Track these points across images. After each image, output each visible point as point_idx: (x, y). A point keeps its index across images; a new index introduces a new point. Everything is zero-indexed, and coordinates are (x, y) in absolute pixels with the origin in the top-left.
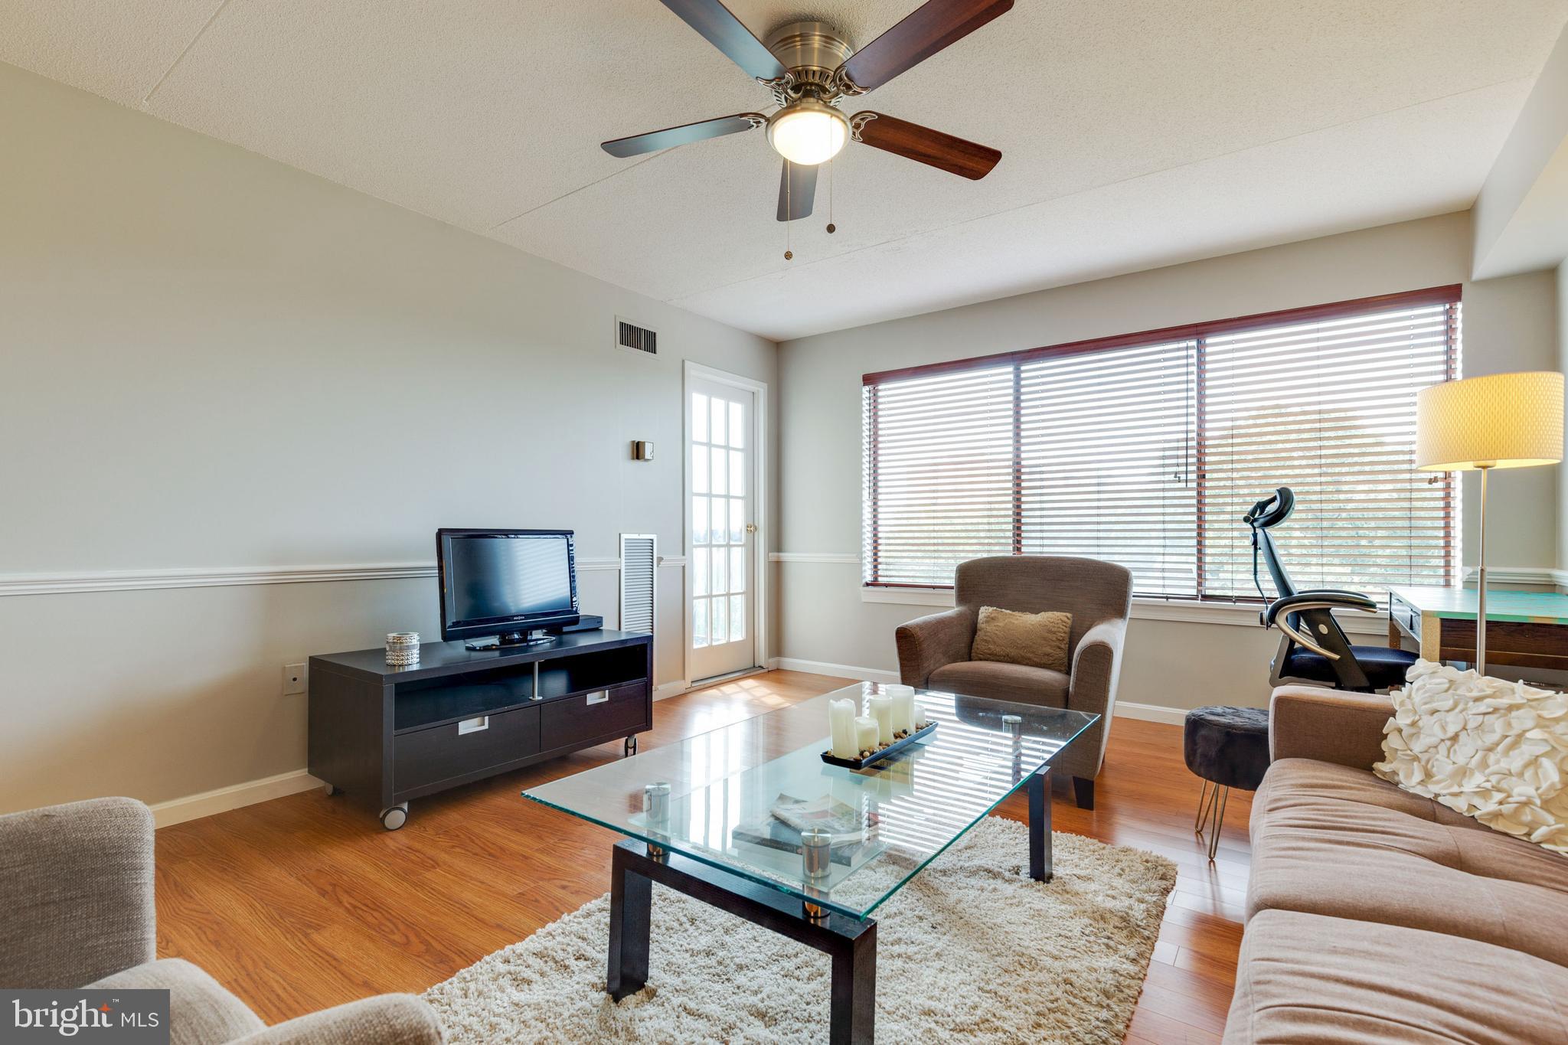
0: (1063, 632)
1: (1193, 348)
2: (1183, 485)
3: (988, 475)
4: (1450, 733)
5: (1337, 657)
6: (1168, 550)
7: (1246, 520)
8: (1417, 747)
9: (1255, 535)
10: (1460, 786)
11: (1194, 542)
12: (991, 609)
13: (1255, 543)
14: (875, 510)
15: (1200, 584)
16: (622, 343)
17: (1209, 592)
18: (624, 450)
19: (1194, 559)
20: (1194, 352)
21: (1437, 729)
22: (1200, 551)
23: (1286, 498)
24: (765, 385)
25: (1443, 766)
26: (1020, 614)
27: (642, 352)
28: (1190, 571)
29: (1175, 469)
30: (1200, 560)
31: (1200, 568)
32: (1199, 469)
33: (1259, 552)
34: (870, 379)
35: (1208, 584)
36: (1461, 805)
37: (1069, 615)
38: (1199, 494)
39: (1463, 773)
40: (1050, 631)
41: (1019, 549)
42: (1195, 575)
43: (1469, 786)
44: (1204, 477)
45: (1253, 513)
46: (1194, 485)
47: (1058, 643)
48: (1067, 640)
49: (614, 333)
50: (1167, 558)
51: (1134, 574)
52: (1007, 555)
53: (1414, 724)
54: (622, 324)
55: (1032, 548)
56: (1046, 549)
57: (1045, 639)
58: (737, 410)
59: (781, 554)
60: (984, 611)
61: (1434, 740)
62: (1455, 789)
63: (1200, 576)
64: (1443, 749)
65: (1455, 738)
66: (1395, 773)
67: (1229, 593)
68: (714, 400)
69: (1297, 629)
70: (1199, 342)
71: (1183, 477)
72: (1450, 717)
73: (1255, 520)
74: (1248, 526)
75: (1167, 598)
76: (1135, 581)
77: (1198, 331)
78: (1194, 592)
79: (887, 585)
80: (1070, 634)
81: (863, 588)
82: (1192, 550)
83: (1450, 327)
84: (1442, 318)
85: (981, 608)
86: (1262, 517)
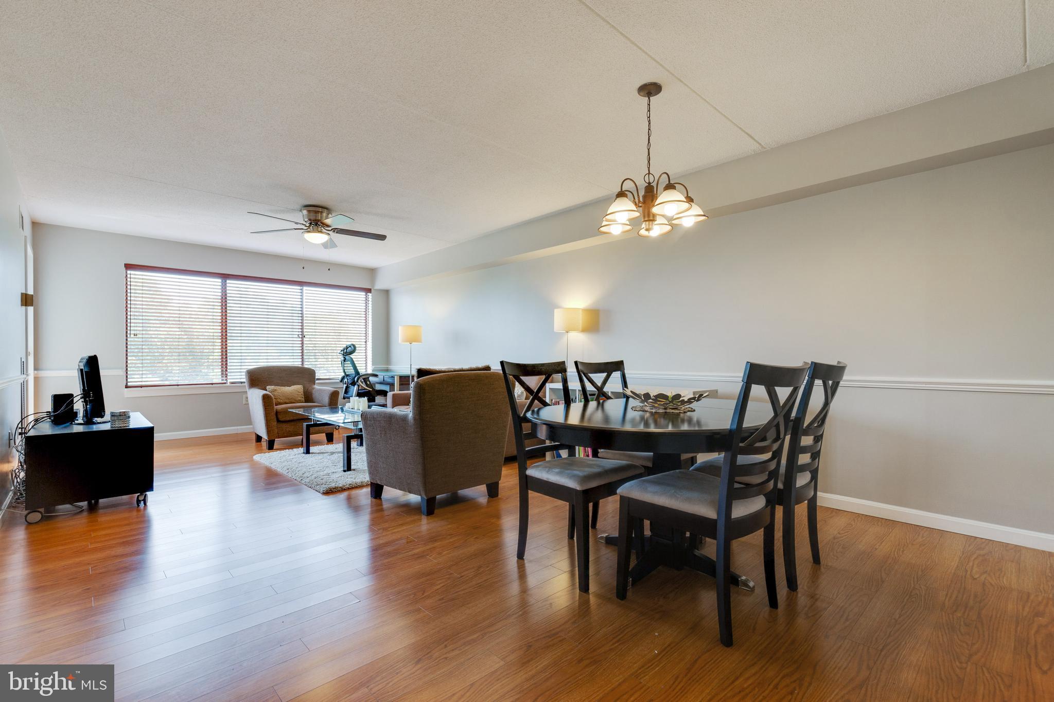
2: (298, 339)
20: (300, 291)
26: (284, 387)
37: (302, 386)
38: (303, 343)
46: (301, 339)
60: (270, 388)
79: (141, 387)
80: (304, 392)
81: (126, 389)
82: (301, 363)
83: (366, 299)
84: (365, 296)
85: (268, 387)
86: (348, 352)
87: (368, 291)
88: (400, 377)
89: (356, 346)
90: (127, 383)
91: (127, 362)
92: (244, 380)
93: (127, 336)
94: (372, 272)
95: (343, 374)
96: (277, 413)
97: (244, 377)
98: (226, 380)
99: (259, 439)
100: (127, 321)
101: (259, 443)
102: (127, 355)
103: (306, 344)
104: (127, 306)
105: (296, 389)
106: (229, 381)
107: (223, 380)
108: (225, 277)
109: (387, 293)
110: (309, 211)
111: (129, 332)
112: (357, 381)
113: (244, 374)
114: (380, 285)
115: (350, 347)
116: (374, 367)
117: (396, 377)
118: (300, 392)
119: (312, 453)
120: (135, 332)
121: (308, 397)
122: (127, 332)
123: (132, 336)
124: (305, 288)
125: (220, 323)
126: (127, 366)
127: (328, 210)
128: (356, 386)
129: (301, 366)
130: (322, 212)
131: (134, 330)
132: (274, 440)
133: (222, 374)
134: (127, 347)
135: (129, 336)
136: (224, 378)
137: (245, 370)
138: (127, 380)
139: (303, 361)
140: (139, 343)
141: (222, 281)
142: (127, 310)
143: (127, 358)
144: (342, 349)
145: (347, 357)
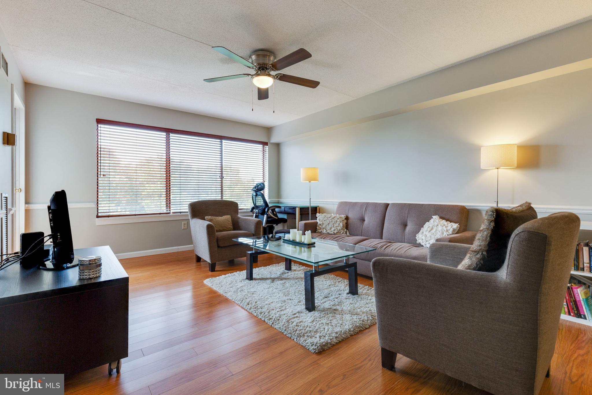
4: (328, 223)
8: (324, 226)
10: (331, 230)
21: (326, 223)
25: (328, 228)
26: (218, 217)
36: (332, 233)
39: (331, 228)
43: (332, 229)
53: (323, 223)
61: (326, 225)
62: (331, 231)
64: (327, 225)
65: (329, 224)
66: (321, 231)
72: (327, 221)
79: (108, 216)
80: (232, 221)
81: (97, 219)
82: (221, 197)
83: (264, 150)
84: (262, 148)
85: (206, 217)
86: (259, 189)
87: (265, 144)
88: (300, 208)
90: (97, 214)
91: (98, 197)
92: (187, 210)
93: (98, 176)
94: (269, 130)
95: (253, 206)
96: (218, 240)
97: (187, 208)
98: (170, 210)
99: (199, 259)
100: (98, 164)
101: (199, 263)
102: (98, 191)
103: (225, 183)
104: (98, 152)
105: (226, 218)
106: (172, 211)
107: (167, 211)
108: (168, 131)
109: (278, 146)
110: (258, 56)
111: (99, 173)
112: (268, 212)
113: (187, 205)
114: (275, 139)
115: (260, 185)
117: (297, 209)
118: (229, 221)
119: (255, 279)
120: (105, 173)
121: (236, 225)
122: (98, 173)
123: (102, 176)
124: (224, 141)
125: (165, 166)
126: (98, 200)
128: (265, 216)
129: (221, 199)
131: (103, 172)
132: (216, 263)
133: (167, 206)
134: (98, 185)
135: (99, 176)
136: (168, 209)
137: (189, 203)
138: (98, 211)
139: (222, 196)
140: (106, 185)
141: (167, 134)
142: (98, 155)
143: (98, 194)
144: (253, 187)
145: (258, 193)
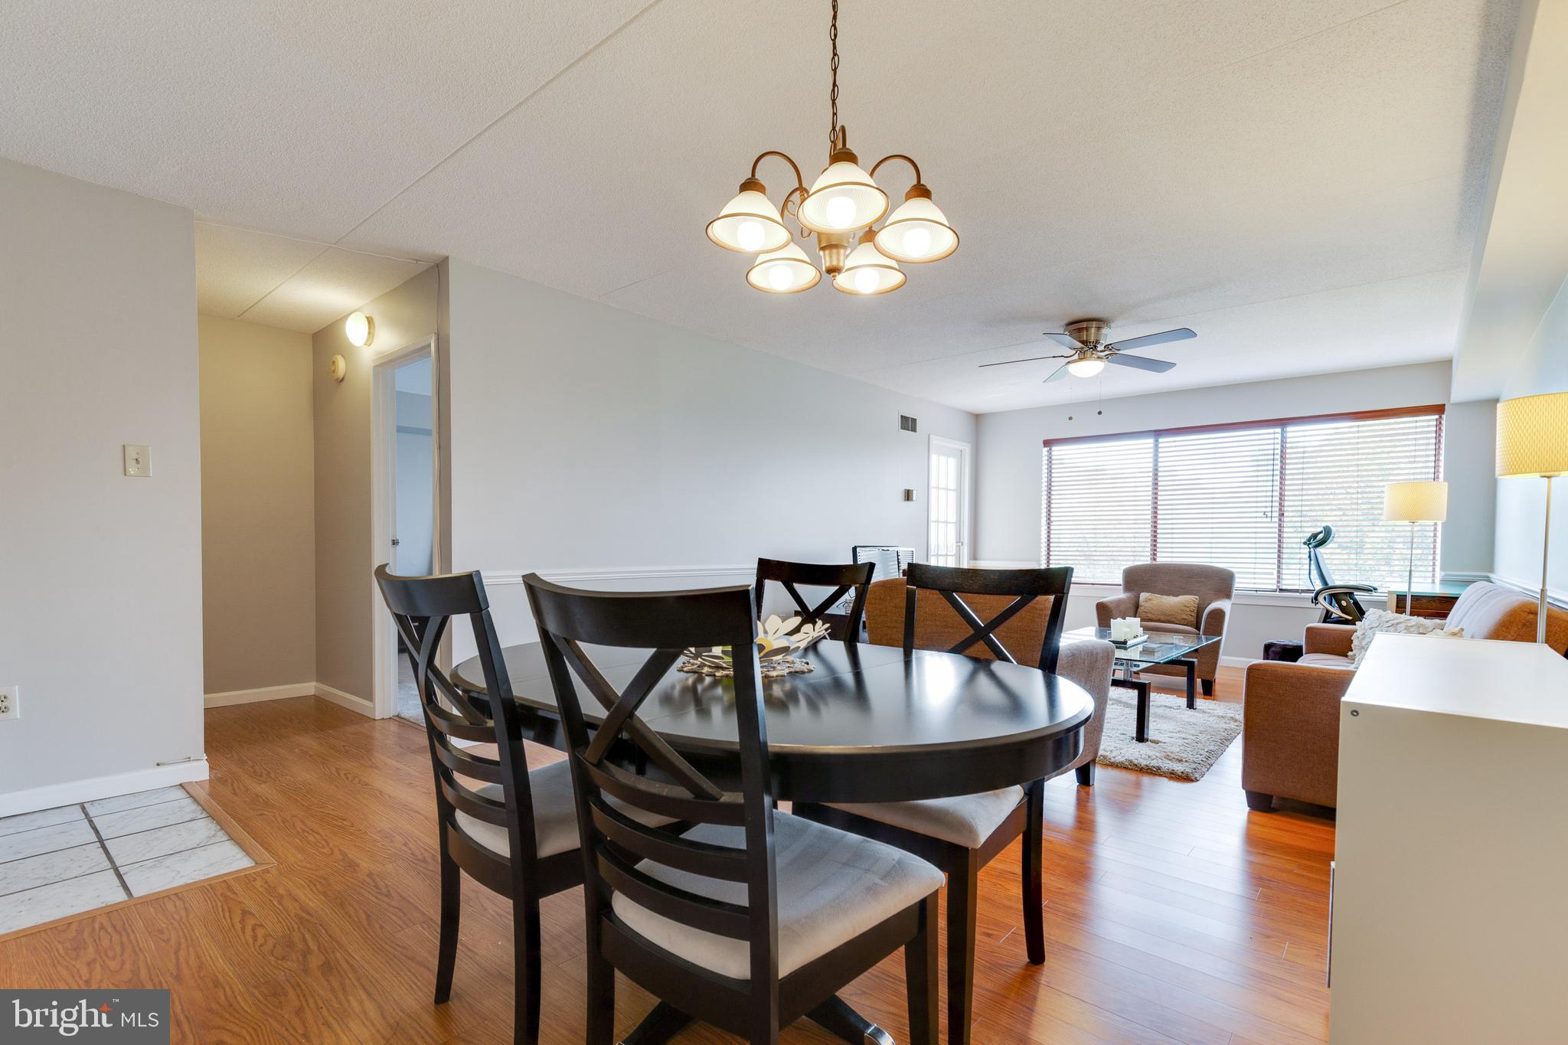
0: (1193, 606)
1: (1278, 433)
2: (1269, 520)
3: (1134, 510)
5: (1351, 618)
6: (1258, 561)
7: (1305, 543)
9: (1310, 552)
11: (1276, 556)
12: (1147, 594)
13: (1310, 557)
14: (1049, 532)
15: (1278, 582)
16: (902, 428)
17: (1284, 587)
18: (901, 495)
19: (1276, 567)
20: (1279, 436)
22: (1279, 562)
23: (1328, 532)
24: (969, 445)
26: (1166, 597)
27: (910, 432)
28: (1272, 574)
29: (1264, 510)
30: (1279, 567)
31: (1279, 572)
32: (1280, 510)
33: (1312, 562)
34: (1048, 443)
35: (1284, 582)
37: (1197, 597)
38: (1280, 526)
40: (1186, 606)
41: (1155, 559)
42: (1275, 576)
44: (1283, 514)
45: (1309, 540)
46: (1277, 520)
47: (1190, 613)
48: (1196, 611)
49: (898, 422)
50: (1257, 566)
51: (1237, 575)
52: (1146, 563)
54: (902, 416)
55: (1163, 559)
56: (1174, 559)
57: (1182, 610)
58: (952, 462)
59: (977, 562)
60: (1143, 596)
63: (1279, 577)
67: (1297, 588)
68: (941, 457)
69: (1331, 604)
70: (1283, 430)
71: (1269, 514)
73: (1309, 544)
74: (1306, 546)
75: (1256, 591)
76: (1237, 580)
77: (1282, 422)
78: (1275, 587)
83: (1440, 429)
84: (1434, 423)
85: (1141, 594)
87: (1441, 409)
88: (1398, 595)
89: (1333, 529)
105: (1186, 601)
110: (1072, 332)
116: (1443, 573)
127: (1100, 322)
130: (1087, 329)
139: (1278, 557)
